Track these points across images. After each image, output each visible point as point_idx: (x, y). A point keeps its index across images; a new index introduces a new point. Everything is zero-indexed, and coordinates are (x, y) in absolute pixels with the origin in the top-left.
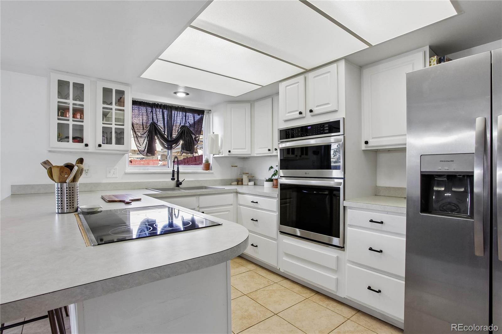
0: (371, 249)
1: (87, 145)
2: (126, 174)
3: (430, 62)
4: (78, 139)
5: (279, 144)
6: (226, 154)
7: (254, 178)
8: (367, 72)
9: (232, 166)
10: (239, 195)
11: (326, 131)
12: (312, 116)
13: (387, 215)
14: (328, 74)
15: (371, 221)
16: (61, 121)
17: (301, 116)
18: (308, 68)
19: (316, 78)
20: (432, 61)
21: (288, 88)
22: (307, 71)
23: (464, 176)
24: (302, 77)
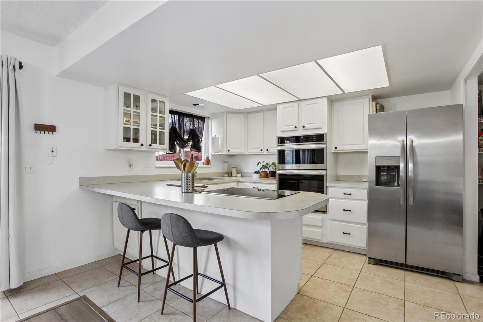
0: (344, 210)
1: (142, 145)
2: (156, 168)
3: (372, 104)
4: (136, 140)
5: (277, 147)
6: (225, 152)
7: (241, 171)
8: (336, 105)
9: (224, 162)
10: (239, 183)
11: (314, 140)
12: (303, 130)
13: (353, 190)
14: (316, 105)
15: (344, 194)
16: (125, 125)
17: (296, 129)
18: (301, 99)
19: (307, 106)
20: (373, 104)
21: (285, 109)
22: (300, 100)
23: (394, 167)
24: (296, 103)
